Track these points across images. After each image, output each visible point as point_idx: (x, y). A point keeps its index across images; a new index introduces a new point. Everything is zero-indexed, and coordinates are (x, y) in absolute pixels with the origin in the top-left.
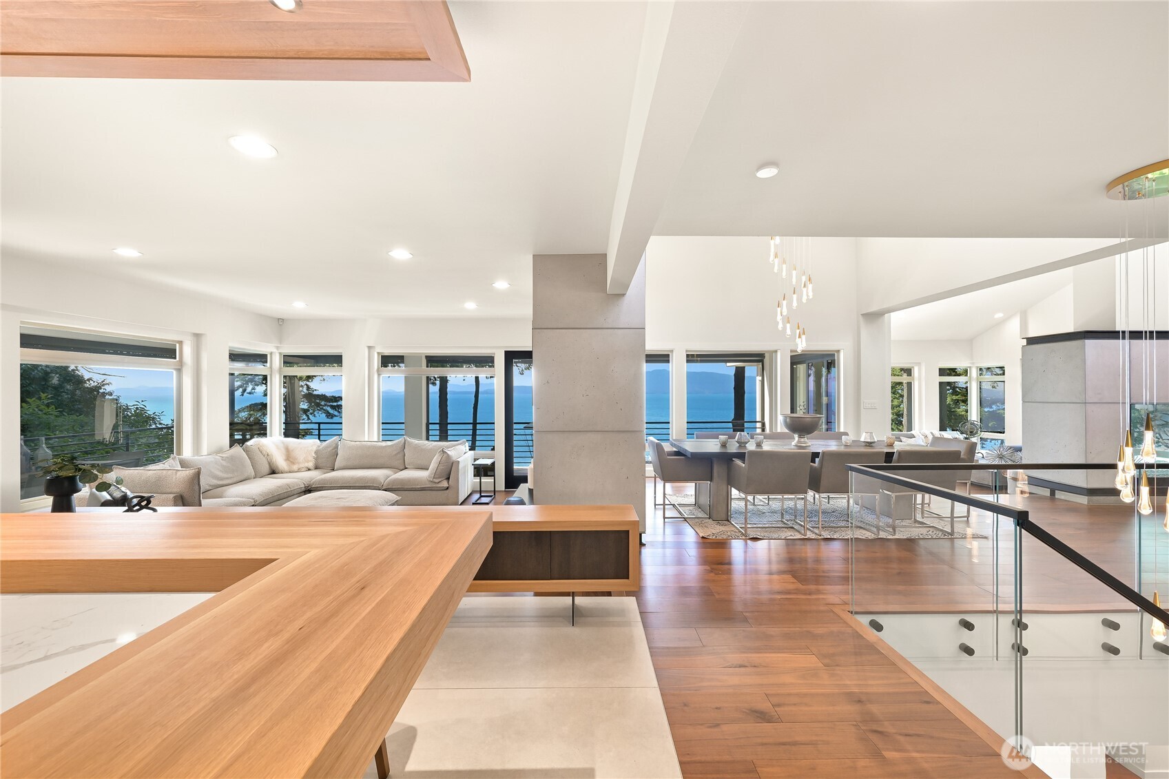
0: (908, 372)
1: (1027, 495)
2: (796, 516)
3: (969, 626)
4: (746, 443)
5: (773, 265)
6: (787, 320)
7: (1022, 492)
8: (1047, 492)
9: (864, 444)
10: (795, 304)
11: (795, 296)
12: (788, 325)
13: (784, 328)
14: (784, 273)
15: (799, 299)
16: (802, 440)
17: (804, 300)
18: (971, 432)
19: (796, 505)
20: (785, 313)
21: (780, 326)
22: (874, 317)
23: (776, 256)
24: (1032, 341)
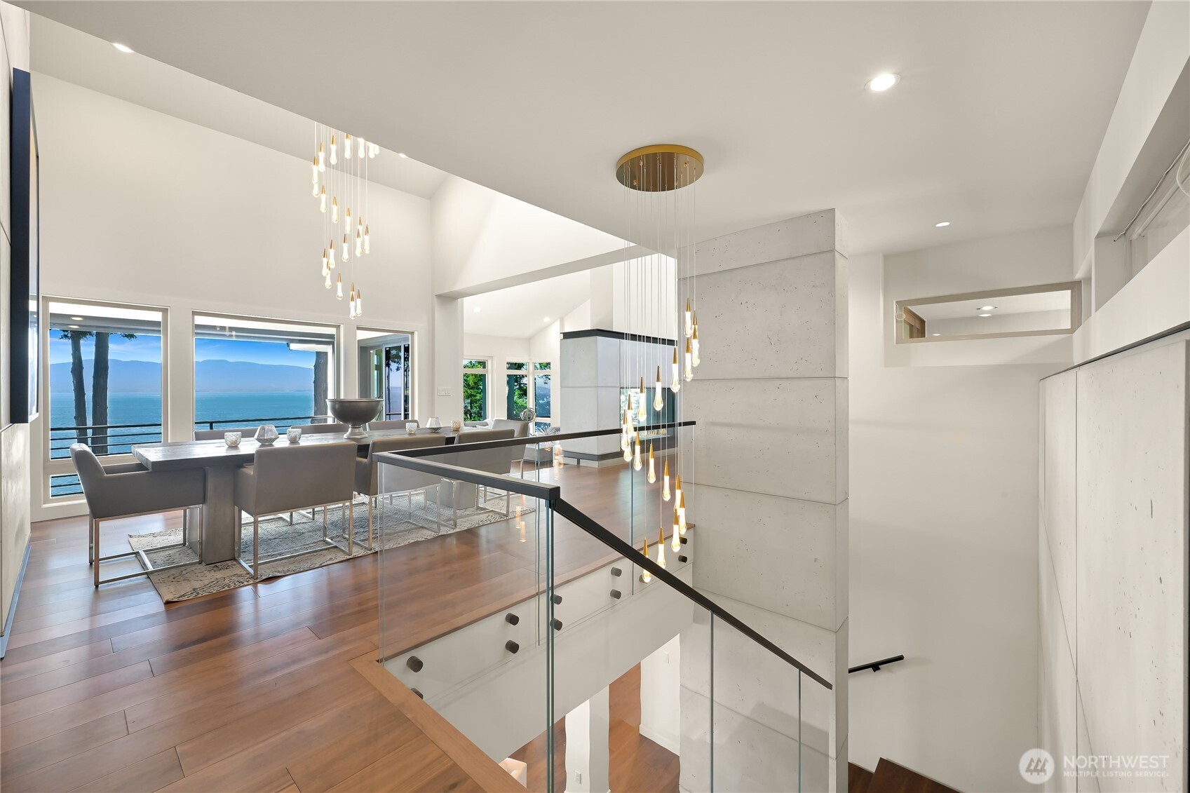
0: (483, 364)
1: (562, 466)
2: (344, 530)
3: (513, 620)
4: (273, 440)
5: (318, 201)
6: (337, 277)
7: (560, 464)
8: (574, 462)
9: (430, 431)
10: (345, 256)
11: (345, 246)
12: (339, 285)
13: (334, 287)
14: (335, 217)
15: (351, 251)
16: (357, 431)
17: (358, 253)
18: (529, 418)
19: (344, 514)
20: (333, 266)
21: (328, 283)
22: (449, 299)
23: (323, 190)
24: (567, 336)
